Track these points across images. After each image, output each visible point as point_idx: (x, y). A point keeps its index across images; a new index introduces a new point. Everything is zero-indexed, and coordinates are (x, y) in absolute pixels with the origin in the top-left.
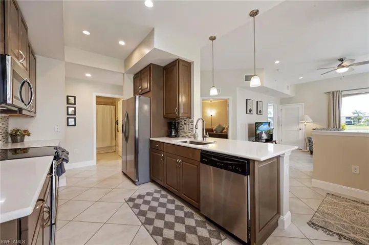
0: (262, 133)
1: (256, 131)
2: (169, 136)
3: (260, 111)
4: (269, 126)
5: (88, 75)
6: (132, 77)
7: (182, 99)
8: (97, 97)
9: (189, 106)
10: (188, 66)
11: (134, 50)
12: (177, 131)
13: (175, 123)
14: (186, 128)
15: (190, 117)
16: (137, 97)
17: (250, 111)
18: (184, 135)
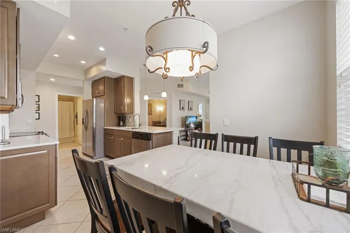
0: (190, 123)
1: (186, 122)
2: (119, 125)
3: (191, 108)
4: (196, 118)
5: (52, 80)
6: (91, 82)
7: (127, 101)
8: (59, 96)
9: (132, 105)
10: (131, 80)
11: (92, 67)
12: (124, 122)
13: (123, 117)
14: (131, 120)
15: (132, 113)
16: (95, 99)
17: (183, 108)
18: (130, 125)
